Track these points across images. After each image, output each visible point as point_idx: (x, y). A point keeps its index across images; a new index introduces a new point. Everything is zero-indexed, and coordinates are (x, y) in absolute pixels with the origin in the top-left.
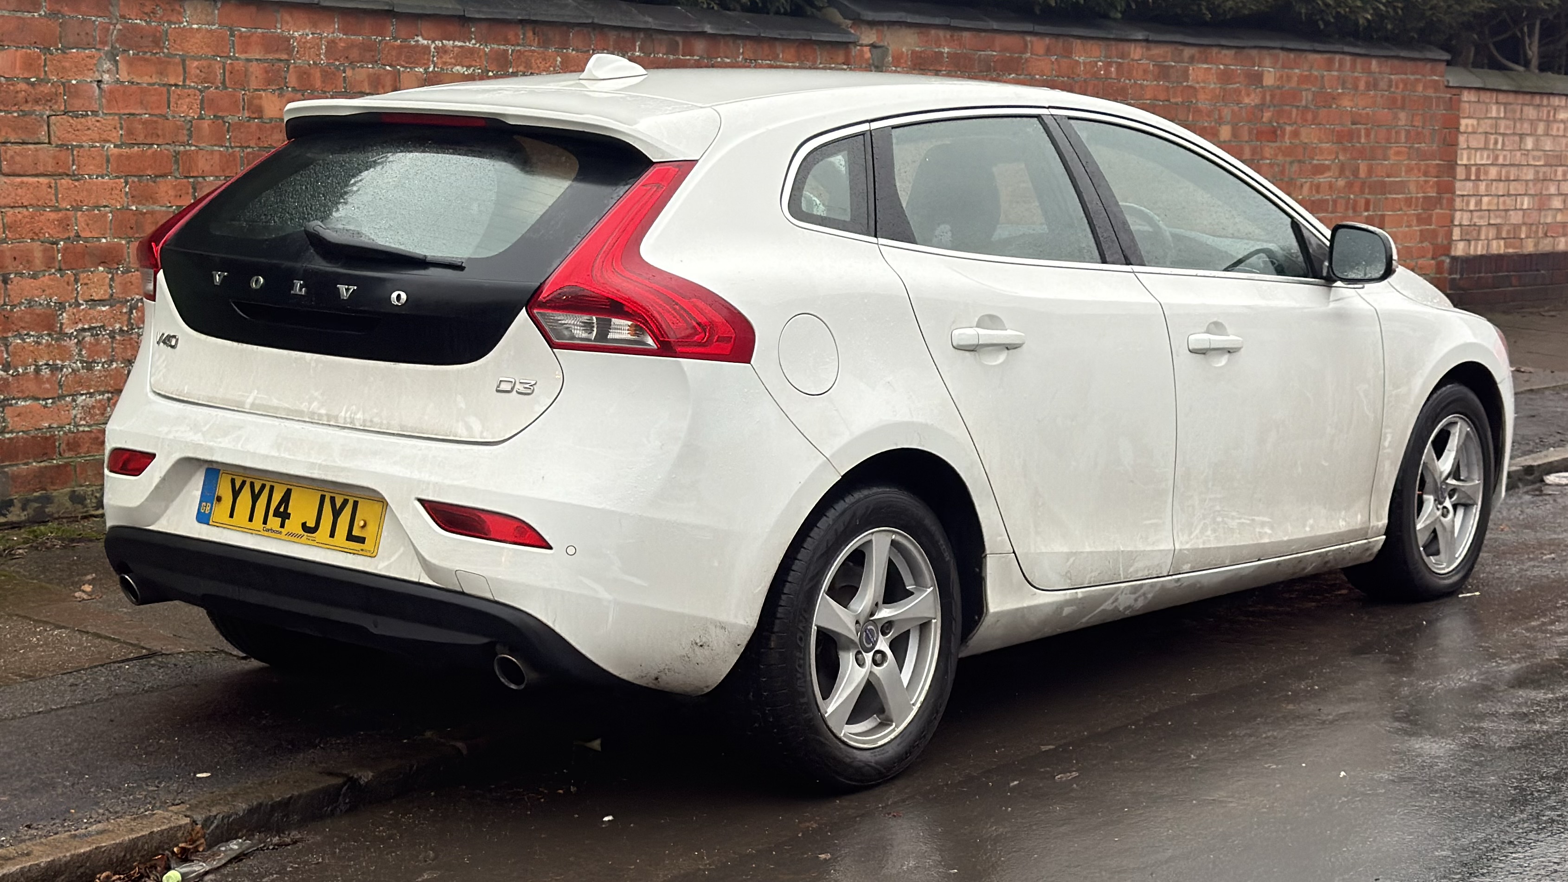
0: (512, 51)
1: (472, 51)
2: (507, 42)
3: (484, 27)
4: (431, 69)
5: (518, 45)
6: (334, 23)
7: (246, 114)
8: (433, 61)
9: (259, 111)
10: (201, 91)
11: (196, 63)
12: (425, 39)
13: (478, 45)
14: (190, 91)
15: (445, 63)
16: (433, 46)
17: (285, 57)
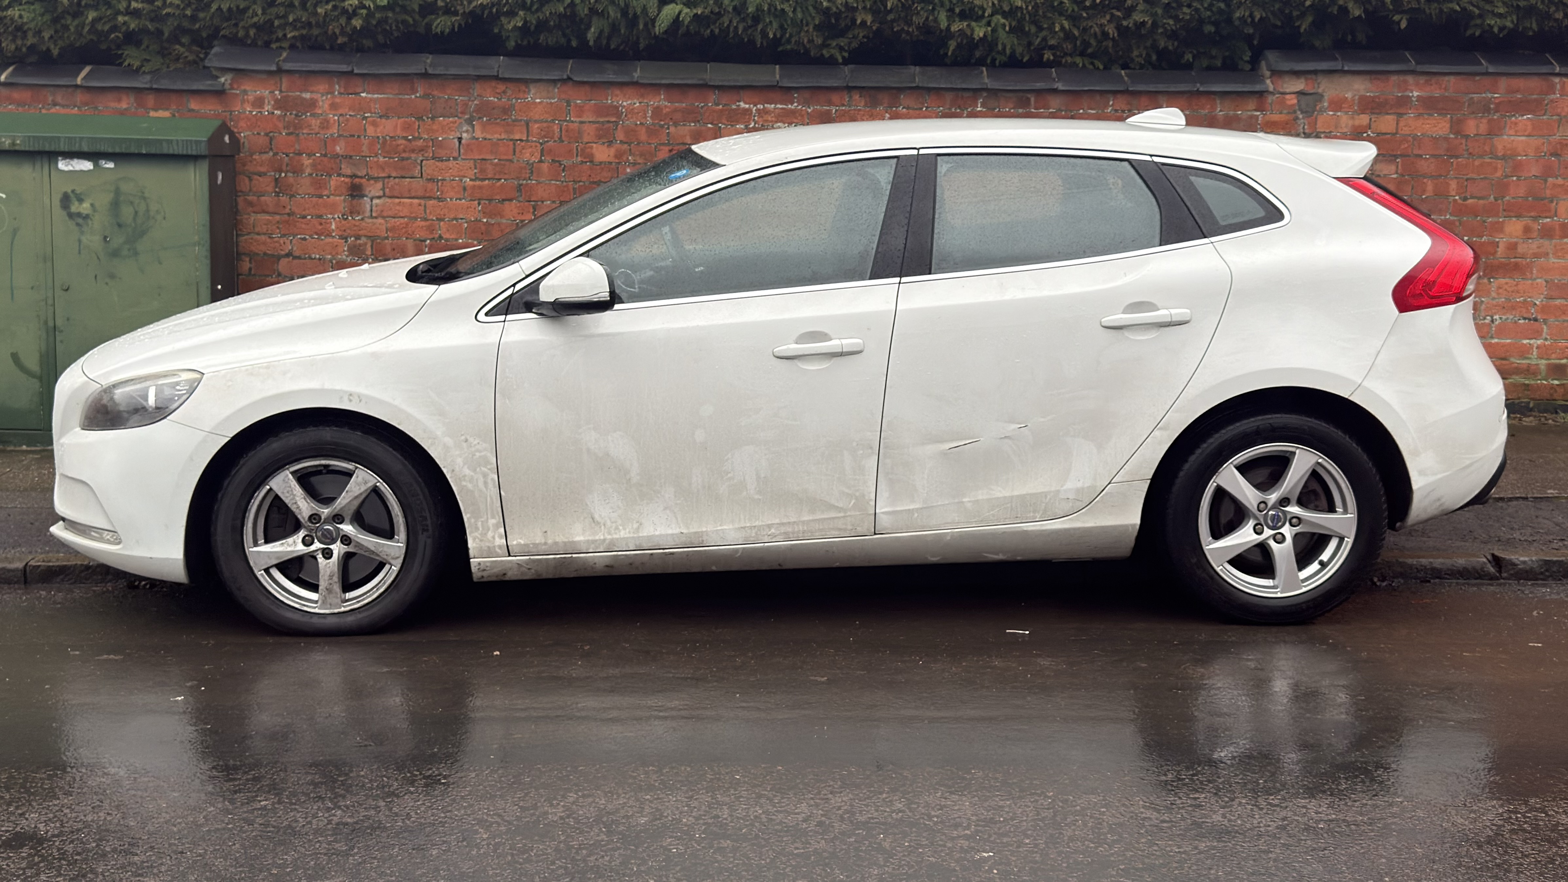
6: (660, 94)
7: (579, 159)
9: (591, 158)
10: (541, 144)
11: (536, 126)
14: (533, 144)
17: (614, 119)
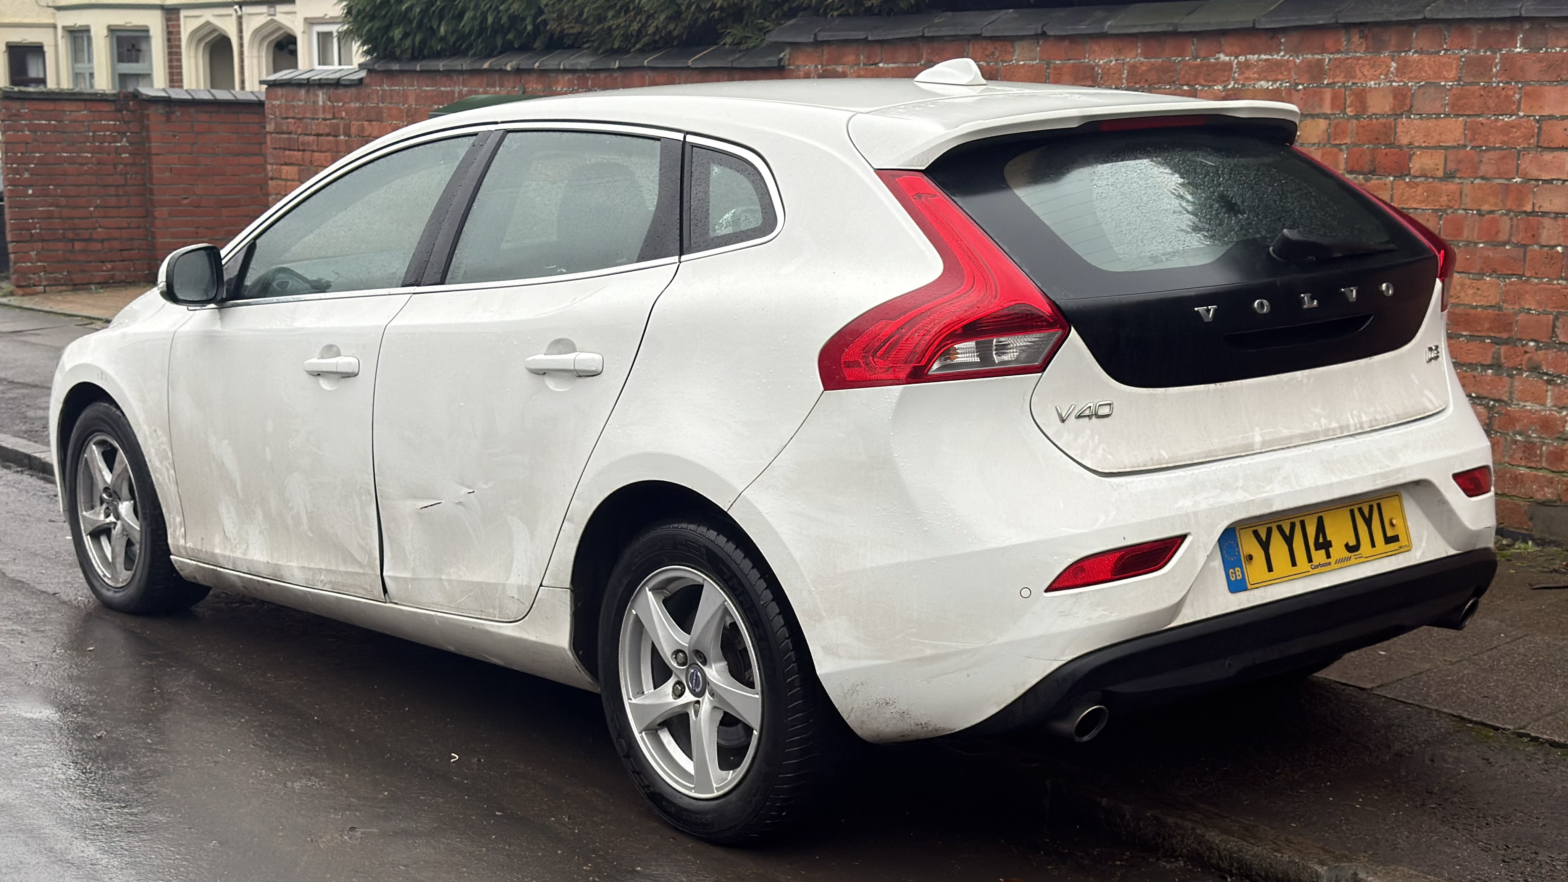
0: (1330, 59)
1: (1279, 64)
2: (1324, 50)
3: (1295, 38)
4: (1230, 87)
5: (1339, 51)
8: (1234, 77)
12: (1227, 55)
13: (1286, 57)
15: (1247, 79)
16: (1236, 61)
